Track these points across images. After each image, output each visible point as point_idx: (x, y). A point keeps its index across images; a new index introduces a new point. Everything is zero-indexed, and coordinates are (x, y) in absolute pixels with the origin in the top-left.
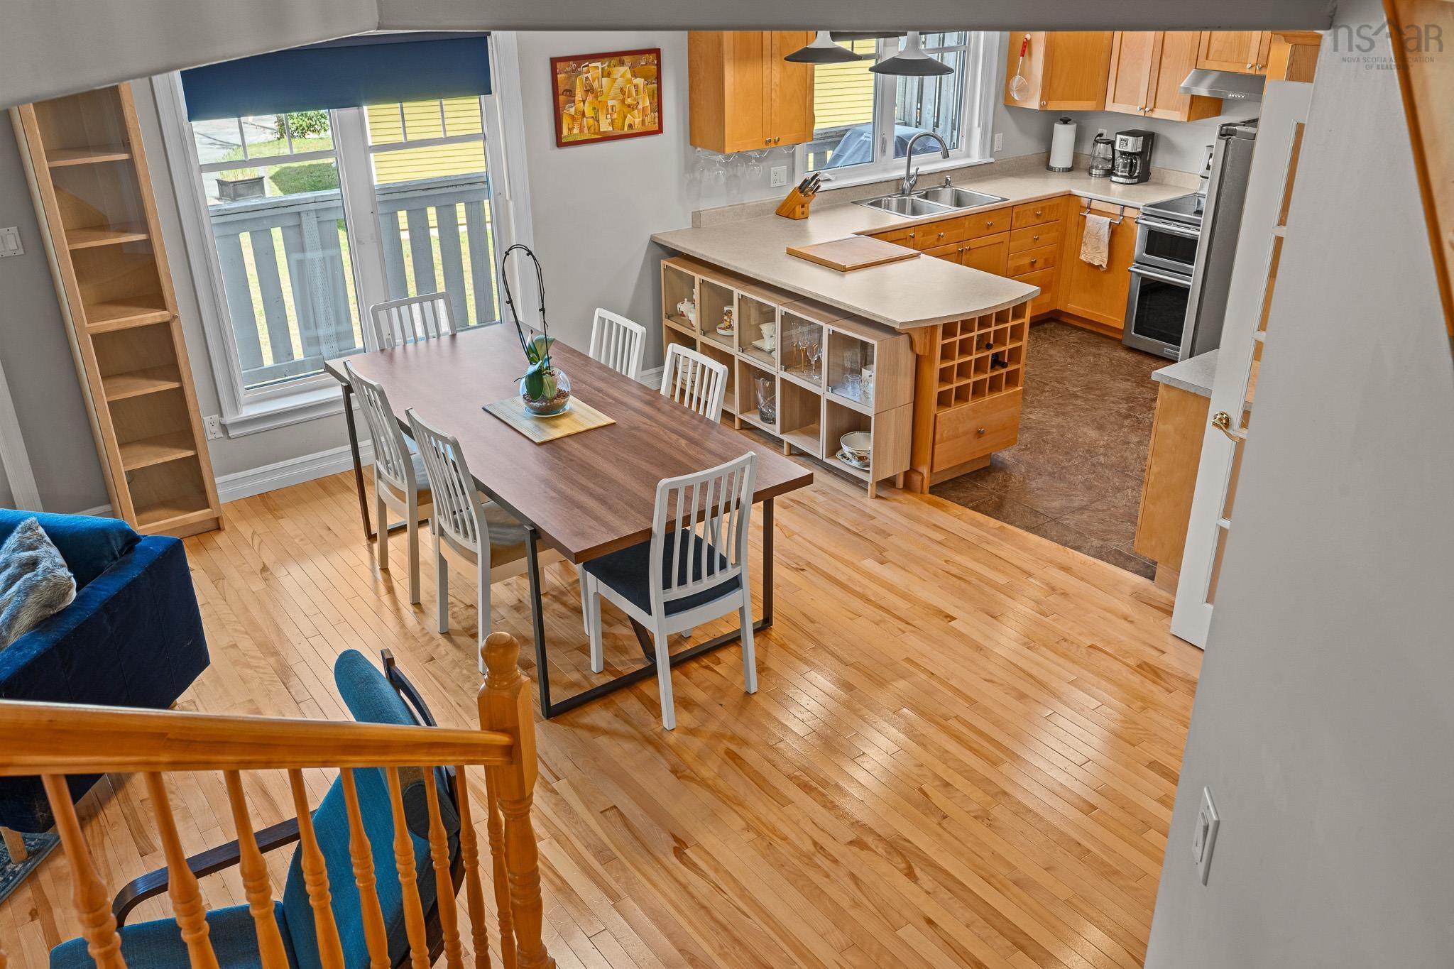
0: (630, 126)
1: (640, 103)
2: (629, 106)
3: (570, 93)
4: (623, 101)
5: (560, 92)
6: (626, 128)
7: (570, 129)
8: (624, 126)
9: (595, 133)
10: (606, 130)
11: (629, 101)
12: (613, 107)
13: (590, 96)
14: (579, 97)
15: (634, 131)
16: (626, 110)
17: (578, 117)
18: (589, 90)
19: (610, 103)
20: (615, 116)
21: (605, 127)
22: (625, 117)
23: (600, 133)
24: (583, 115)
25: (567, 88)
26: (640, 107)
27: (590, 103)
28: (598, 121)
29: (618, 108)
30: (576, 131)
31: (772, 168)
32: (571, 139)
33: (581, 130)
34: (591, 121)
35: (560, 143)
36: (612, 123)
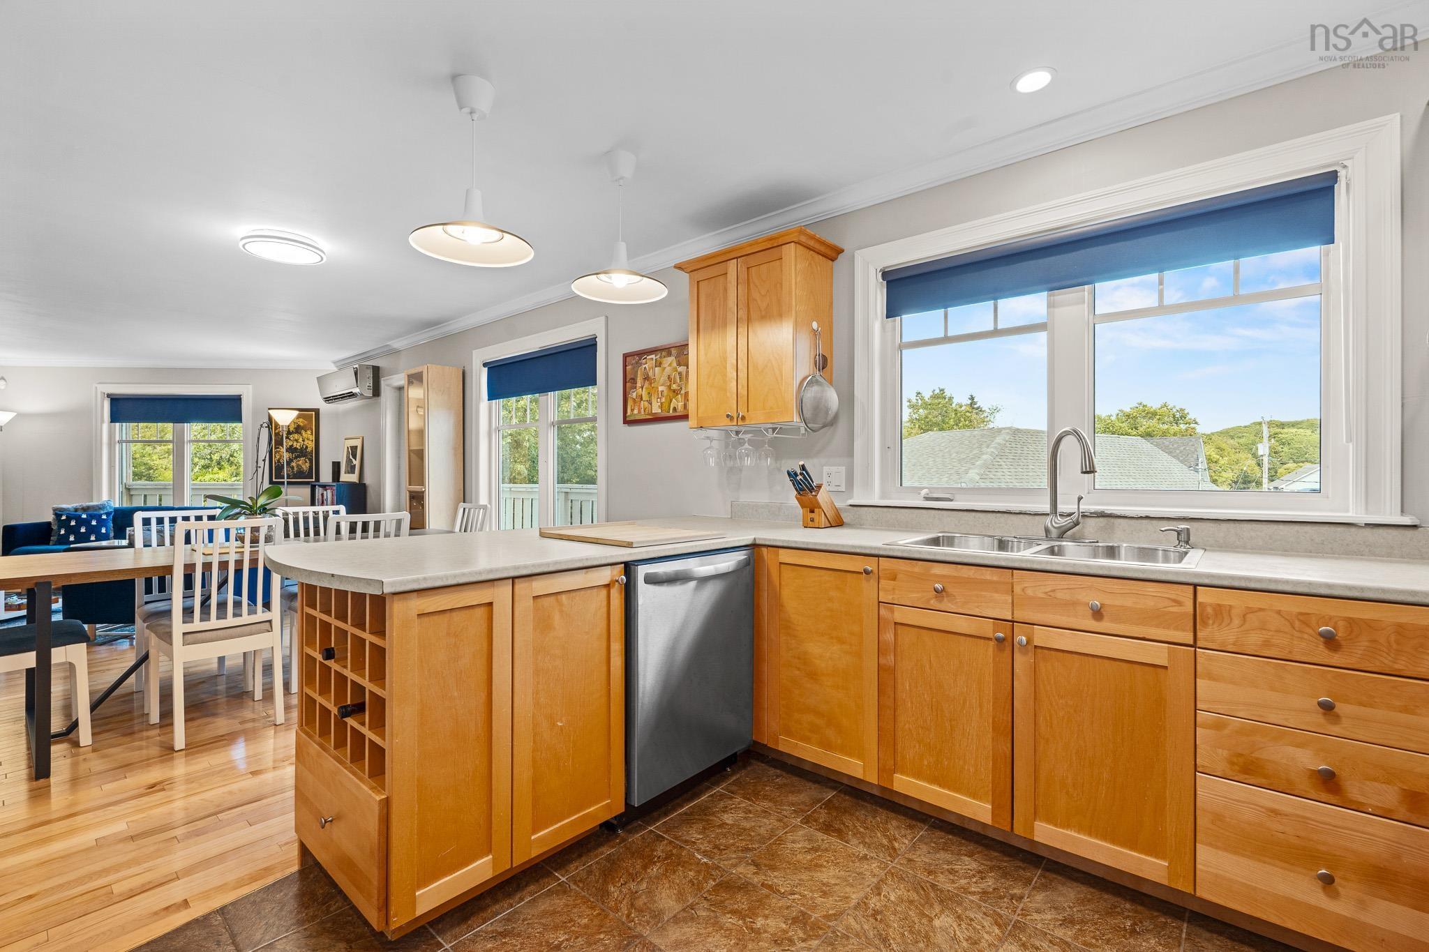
0: (675, 409)
1: (683, 388)
2: (674, 391)
3: (634, 380)
4: (669, 387)
5: (627, 380)
6: (671, 412)
7: (632, 410)
8: (669, 409)
9: (648, 414)
10: (656, 412)
11: (674, 387)
12: (662, 392)
13: (647, 383)
14: (639, 385)
15: (677, 414)
16: (671, 394)
17: (638, 400)
18: (647, 378)
19: (661, 388)
20: (663, 400)
21: (656, 409)
22: (671, 401)
23: (652, 414)
24: (641, 399)
25: (632, 377)
26: (683, 392)
27: (646, 388)
28: (651, 404)
29: (665, 393)
30: (636, 412)
31: (824, 467)
32: (632, 418)
33: (639, 412)
34: (646, 403)
35: (627, 422)
36: (661, 407)
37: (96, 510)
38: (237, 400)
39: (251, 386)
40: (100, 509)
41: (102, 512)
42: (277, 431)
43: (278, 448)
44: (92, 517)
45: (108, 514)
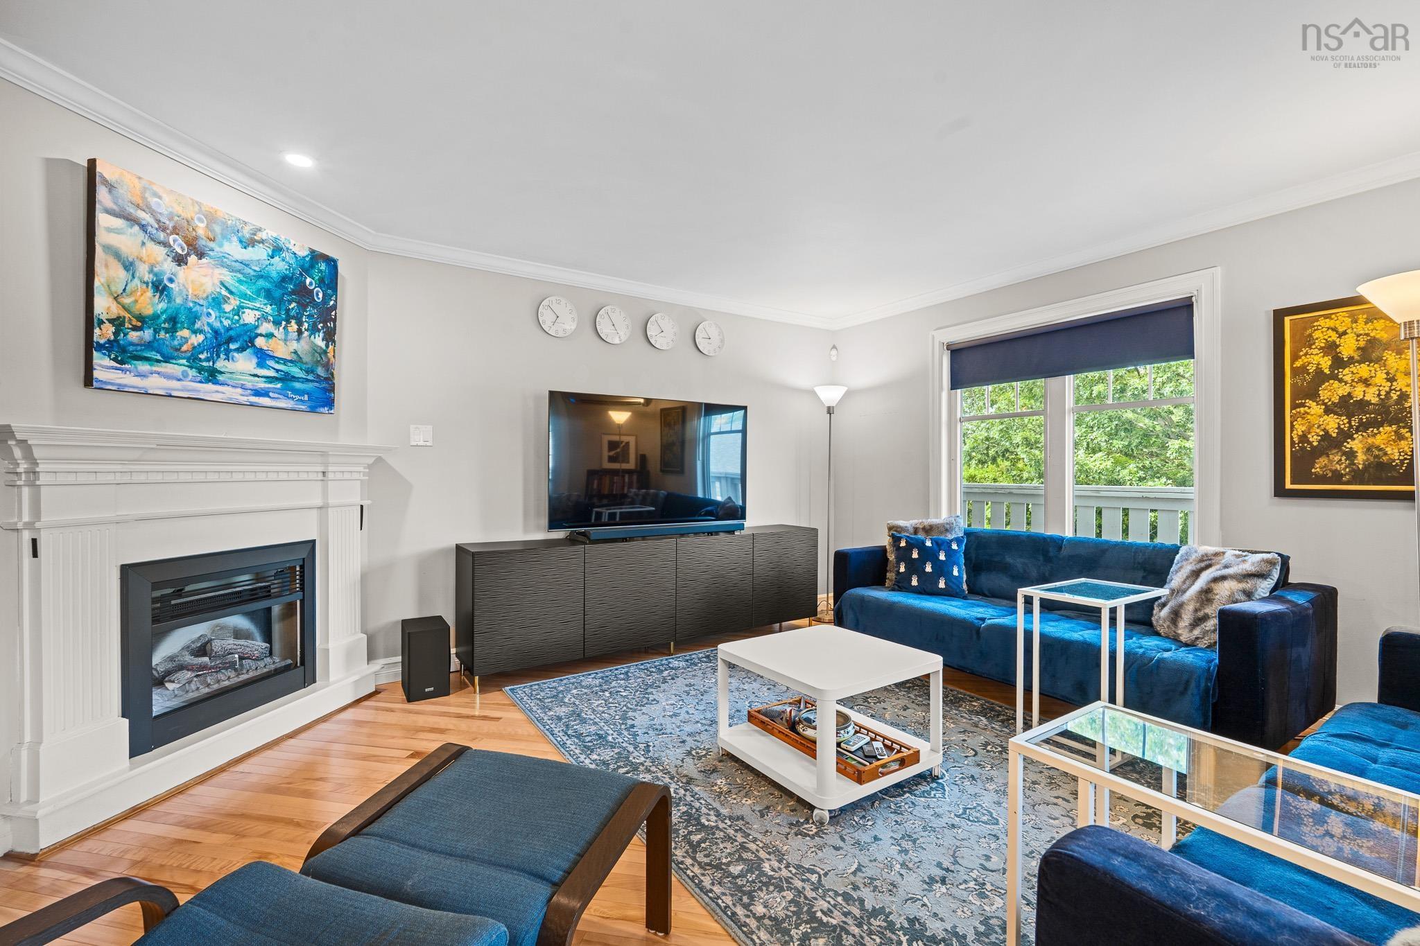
37: (941, 533)
38: (1184, 308)
39: (1218, 271)
40: (947, 530)
41: (950, 537)
42: (1298, 364)
43: (1303, 405)
44: (939, 544)
45: (958, 541)
